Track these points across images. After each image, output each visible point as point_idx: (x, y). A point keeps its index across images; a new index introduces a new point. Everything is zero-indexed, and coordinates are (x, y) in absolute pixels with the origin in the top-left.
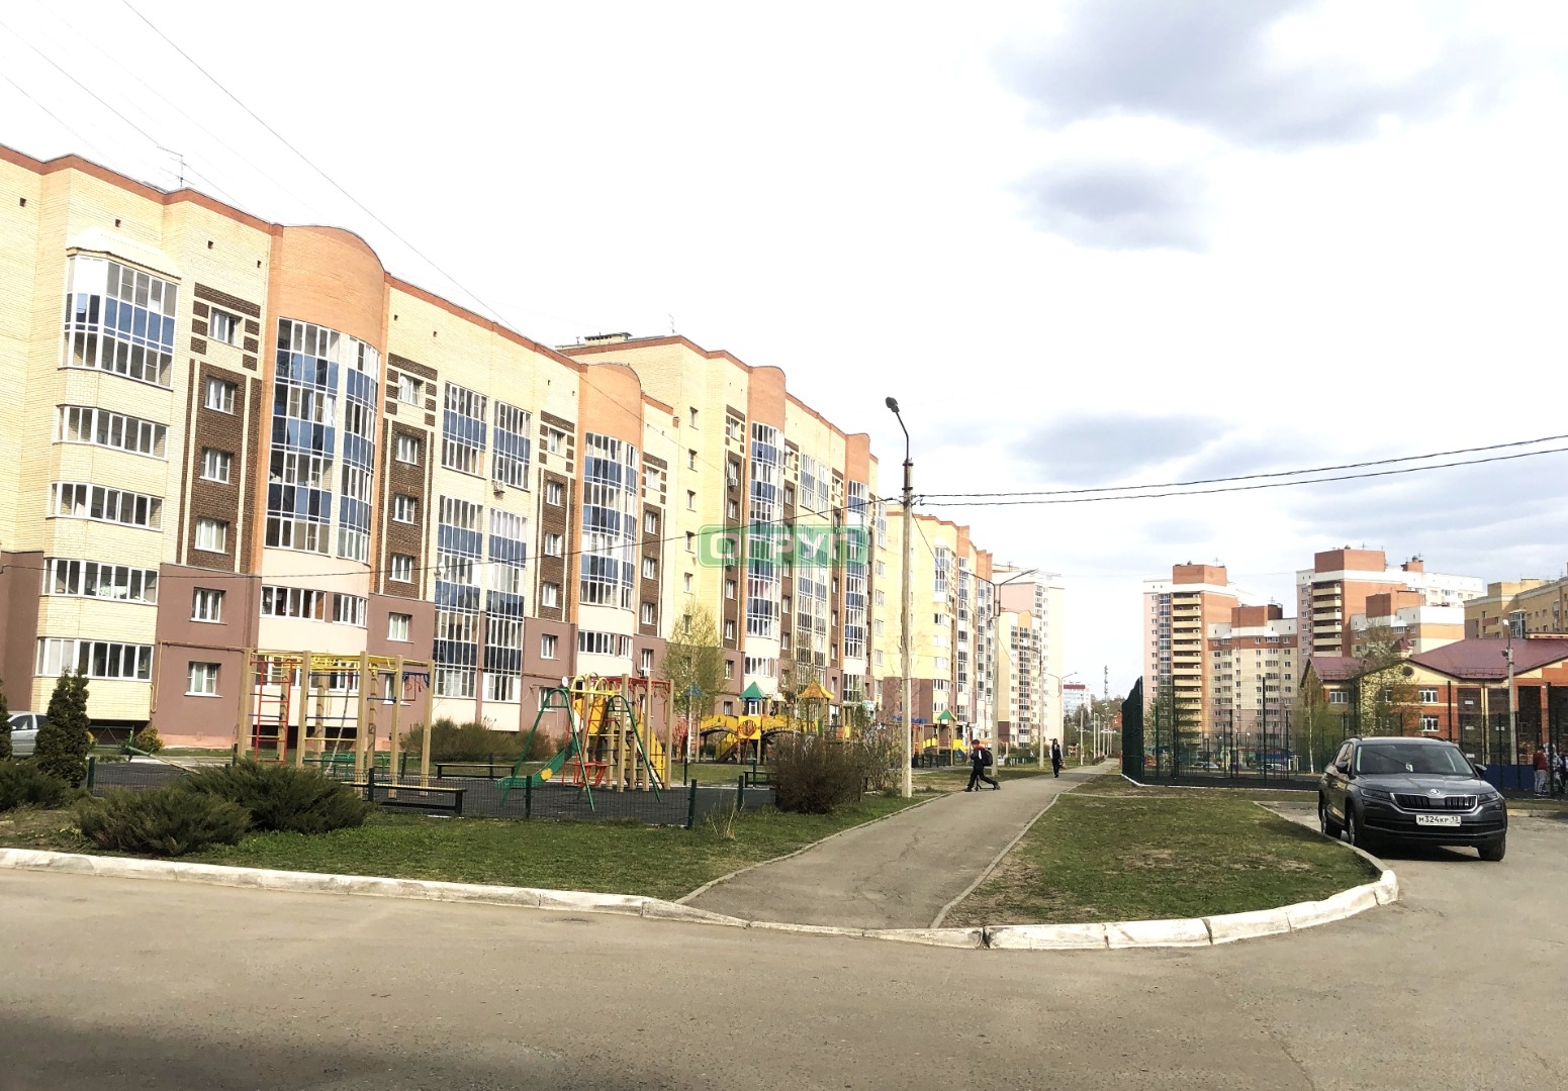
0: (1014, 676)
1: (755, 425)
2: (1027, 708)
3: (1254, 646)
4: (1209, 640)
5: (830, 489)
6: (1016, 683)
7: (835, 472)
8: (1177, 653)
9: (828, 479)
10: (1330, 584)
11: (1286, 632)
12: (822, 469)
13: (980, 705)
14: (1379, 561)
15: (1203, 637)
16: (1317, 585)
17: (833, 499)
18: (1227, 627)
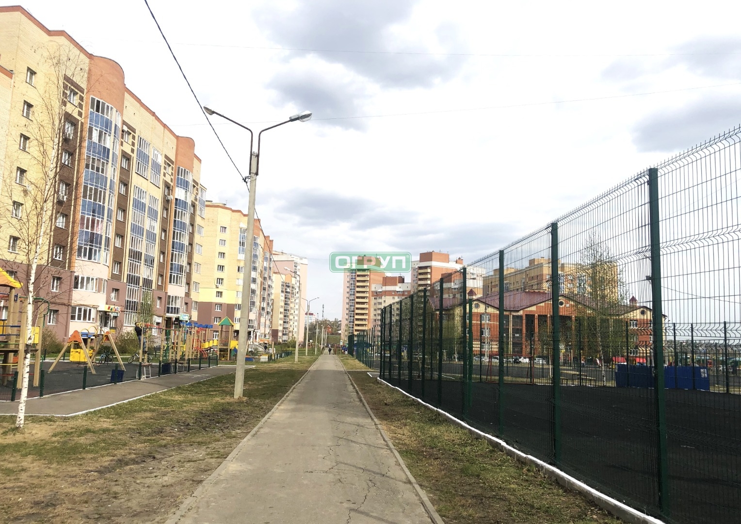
0: (282, 307)
1: (93, 100)
2: (287, 322)
3: (392, 295)
4: (372, 292)
5: (162, 168)
6: (282, 310)
7: (166, 157)
8: (358, 297)
9: (161, 160)
10: (426, 267)
11: (406, 289)
12: (156, 152)
13: (263, 320)
14: (445, 258)
15: (369, 290)
16: (420, 268)
17: (164, 175)
18: (381, 285)
